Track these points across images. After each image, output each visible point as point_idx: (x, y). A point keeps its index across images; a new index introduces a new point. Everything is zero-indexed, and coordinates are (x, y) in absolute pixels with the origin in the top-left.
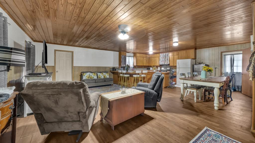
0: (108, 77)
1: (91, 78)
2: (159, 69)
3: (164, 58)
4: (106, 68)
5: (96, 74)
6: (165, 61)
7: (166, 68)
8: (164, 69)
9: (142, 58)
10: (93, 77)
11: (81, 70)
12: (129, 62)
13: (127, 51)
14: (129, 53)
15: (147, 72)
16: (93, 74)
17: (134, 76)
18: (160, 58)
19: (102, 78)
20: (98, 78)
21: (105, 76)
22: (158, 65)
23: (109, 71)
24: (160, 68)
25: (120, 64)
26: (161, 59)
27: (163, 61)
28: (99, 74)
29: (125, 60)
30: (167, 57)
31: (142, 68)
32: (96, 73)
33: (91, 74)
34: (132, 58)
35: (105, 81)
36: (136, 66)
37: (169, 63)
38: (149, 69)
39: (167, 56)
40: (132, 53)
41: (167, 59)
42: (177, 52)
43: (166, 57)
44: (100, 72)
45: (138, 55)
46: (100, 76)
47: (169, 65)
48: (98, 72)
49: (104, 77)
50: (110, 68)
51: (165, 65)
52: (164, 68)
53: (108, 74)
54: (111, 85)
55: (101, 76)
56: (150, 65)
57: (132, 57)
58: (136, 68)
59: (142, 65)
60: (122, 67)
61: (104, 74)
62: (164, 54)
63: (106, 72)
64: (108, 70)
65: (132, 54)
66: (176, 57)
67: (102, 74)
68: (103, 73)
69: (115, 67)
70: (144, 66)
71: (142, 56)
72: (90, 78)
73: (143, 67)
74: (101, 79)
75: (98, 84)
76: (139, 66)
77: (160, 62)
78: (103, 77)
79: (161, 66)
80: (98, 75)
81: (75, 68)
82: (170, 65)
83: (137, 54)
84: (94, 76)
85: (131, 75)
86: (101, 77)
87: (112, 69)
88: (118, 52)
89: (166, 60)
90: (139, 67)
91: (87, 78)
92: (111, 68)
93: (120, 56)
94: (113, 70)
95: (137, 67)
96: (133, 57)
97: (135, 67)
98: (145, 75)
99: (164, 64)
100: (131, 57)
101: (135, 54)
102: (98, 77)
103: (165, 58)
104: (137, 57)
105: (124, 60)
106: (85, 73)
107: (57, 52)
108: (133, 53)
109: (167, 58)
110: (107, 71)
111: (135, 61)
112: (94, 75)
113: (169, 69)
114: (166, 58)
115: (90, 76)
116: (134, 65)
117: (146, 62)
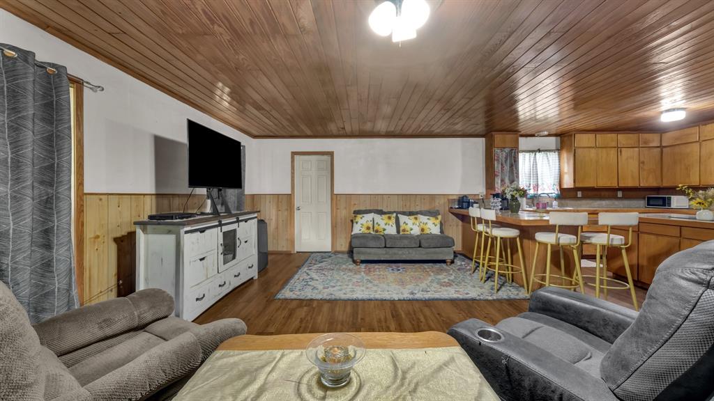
0: (435, 230)
1: (377, 231)
4: (432, 197)
5: (393, 220)
9: (613, 152)
10: (384, 230)
11: (355, 204)
12: (534, 174)
13: (522, 127)
14: (533, 135)
15: (635, 222)
16: (382, 219)
17: (541, 237)
19: (412, 232)
20: (398, 231)
21: (425, 227)
23: (447, 209)
25: (490, 184)
28: (403, 218)
29: (511, 166)
31: (616, 198)
32: (395, 215)
33: (378, 218)
34: (554, 157)
35: (420, 247)
36: (576, 189)
38: (661, 202)
40: (549, 135)
44: (410, 214)
45: (583, 140)
46: (408, 228)
48: (404, 213)
49: (423, 230)
50: (451, 198)
53: (438, 222)
54: (444, 262)
55: (412, 226)
56: (666, 184)
57: (550, 151)
58: (576, 198)
59: (615, 185)
60: (496, 196)
61: (423, 219)
63: (432, 213)
64: (441, 205)
65: (553, 139)
67: (413, 221)
68: (420, 216)
69: (466, 196)
70: (624, 189)
71: (614, 144)
72: (372, 232)
73: (620, 194)
74: (411, 238)
75: (395, 254)
76: (593, 189)
78: (416, 231)
80: (401, 223)
81: (338, 199)
83: (577, 136)
84: (386, 224)
85: (527, 232)
86: (411, 229)
87: (456, 203)
88: (484, 139)
90: (590, 193)
91: (364, 230)
92: (455, 197)
93: (491, 152)
94: (459, 205)
95: (579, 194)
96: (559, 150)
97: (565, 194)
98: (617, 240)
100: (546, 151)
101: (564, 139)
102: (401, 229)
104: (579, 152)
105: (507, 168)
106: (361, 216)
107: (297, 157)
108: (556, 135)
110: (437, 209)
111: (568, 169)
112: (385, 222)
115: (375, 223)
116: (565, 186)
117: (636, 171)
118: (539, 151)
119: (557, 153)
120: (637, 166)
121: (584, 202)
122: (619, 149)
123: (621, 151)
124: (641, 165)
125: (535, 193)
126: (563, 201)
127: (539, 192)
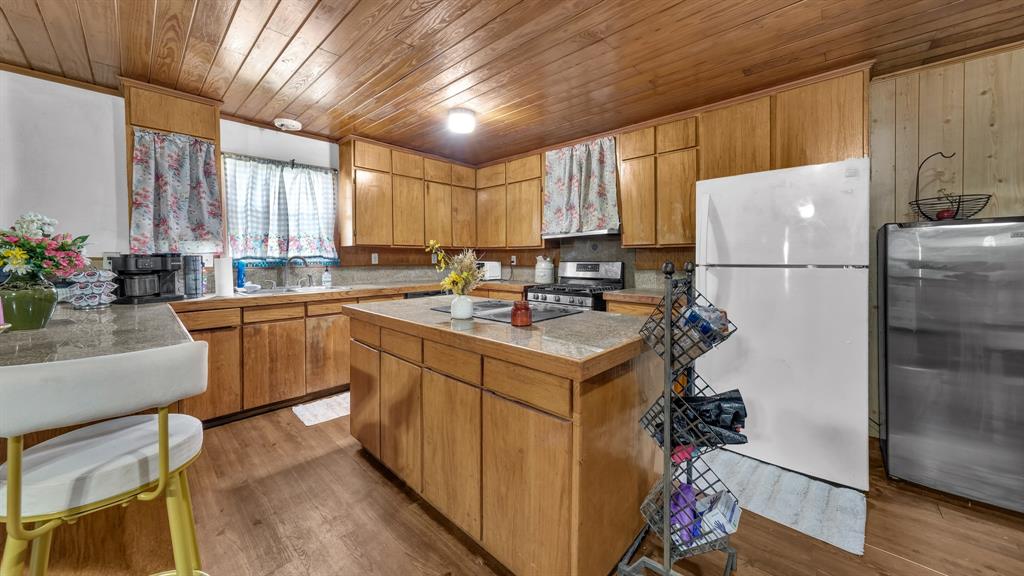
2: (542, 270)
3: (575, 184)
6: (586, 205)
7: (595, 268)
8: (581, 274)
9: (418, 186)
12: (281, 214)
18: (550, 185)
22: (534, 240)
24: (551, 266)
26: (556, 194)
27: (570, 207)
30: (601, 176)
36: (359, 249)
37: (614, 223)
39: (602, 162)
41: (602, 194)
42: (681, 124)
43: (588, 176)
47: (615, 237)
51: (588, 244)
52: (579, 268)
59: (419, 242)
62: (580, 150)
66: (674, 164)
71: (418, 173)
77: (548, 214)
79: (556, 247)
82: (628, 240)
83: (358, 145)
89: (593, 196)
90: (391, 257)
96: (335, 171)
99: (573, 233)
101: (343, 148)
103: (587, 185)
104: (362, 174)
109: (602, 186)
113: (613, 270)
114: (595, 182)
116: (343, 243)
117: (447, 221)
118: (293, 164)
119: (330, 176)
120: (449, 213)
121: (383, 272)
122: (426, 182)
123: (428, 188)
124: (454, 213)
125: (282, 255)
126: (346, 273)
127: (291, 254)
